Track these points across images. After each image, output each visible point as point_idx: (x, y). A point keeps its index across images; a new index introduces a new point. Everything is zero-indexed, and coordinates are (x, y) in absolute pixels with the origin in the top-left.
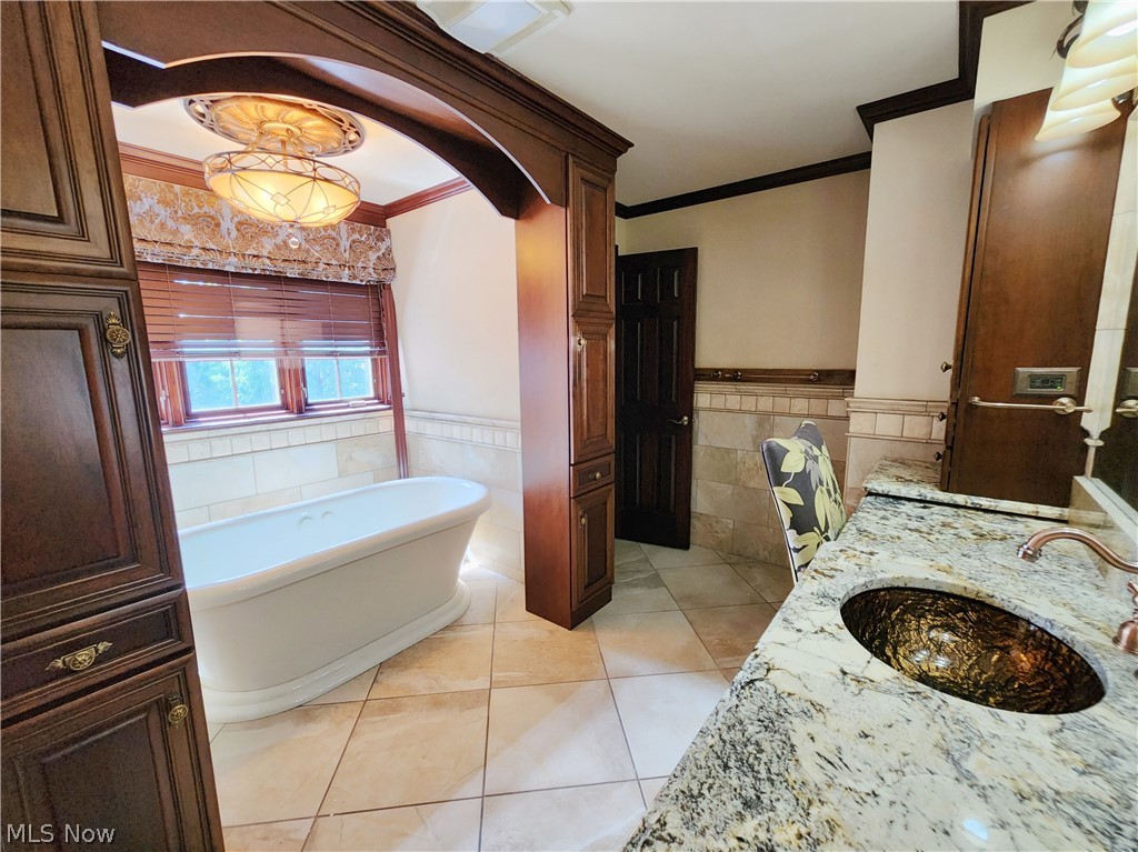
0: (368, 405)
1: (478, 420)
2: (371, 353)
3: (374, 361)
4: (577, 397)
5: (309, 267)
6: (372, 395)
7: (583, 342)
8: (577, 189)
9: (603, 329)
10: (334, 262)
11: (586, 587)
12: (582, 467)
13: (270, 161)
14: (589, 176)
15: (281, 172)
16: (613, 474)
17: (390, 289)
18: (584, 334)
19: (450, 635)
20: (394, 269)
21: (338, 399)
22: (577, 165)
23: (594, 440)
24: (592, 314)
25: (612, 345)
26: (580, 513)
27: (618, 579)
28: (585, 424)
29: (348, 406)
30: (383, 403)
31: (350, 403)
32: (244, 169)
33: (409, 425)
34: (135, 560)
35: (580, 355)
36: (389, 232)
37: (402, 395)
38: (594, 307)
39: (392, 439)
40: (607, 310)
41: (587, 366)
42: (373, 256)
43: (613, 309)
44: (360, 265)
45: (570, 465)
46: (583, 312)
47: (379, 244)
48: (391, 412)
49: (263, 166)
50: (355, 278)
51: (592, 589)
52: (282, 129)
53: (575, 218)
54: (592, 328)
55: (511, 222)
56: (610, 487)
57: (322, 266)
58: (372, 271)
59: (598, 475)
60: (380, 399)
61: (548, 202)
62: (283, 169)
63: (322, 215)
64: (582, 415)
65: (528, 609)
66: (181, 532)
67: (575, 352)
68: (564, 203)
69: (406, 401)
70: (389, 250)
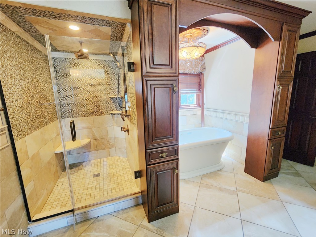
0: (195, 106)
1: (230, 112)
2: (197, 92)
3: (197, 95)
4: (275, 106)
5: (185, 70)
6: (195, 104)
7: (281, 87)
8: (285, 34)
9: (288, 83)
10: (191, 68)
11: (270, 170)
12: (274, 130)
13: (188, 44)
14: (290, 28)
15: (191, 47)
16: (285, 133)
17: (203, 74)
18: (281, 85)
19: (220, 173)
20: (205, 69)
21: (187, 104)
22: (287, 25)
23: (279, 121)
24: (285, 78)
25: (291, 88)
26: (271, 145)
27: (281, 171)
28: (277, 115)
29: (190, 107)
30: (198, 106)
31: (190, 106)
32: (182, 47)
33: (206, 113)
34: (173, 137)
35: (278, 92)
36: (205, 58)
37: (204, 104)
38: (286, 75)
39: (200, 116)
40: (291, 75)
41: (281, 96)
42: (200, 65)
43: (293, 75)
44: (197, 68)
45: (270, 129)
46: (281, 78)
47: (202, 62)
48: (201, 108)
49: (187, 46)
50: (195, 72)
51: (272, 171)
52: (189, 35)
53: (283, 44)
54: (284, 83)
55: (254, 49)
56: (283, 138)
57: (188, 70)
58: (199, 70)
59: (280, 133)
60: (198, 105)
61: (273, 40)
62: (191, 46)
63: (197, 56)
64: (276, 112)
65: (246, 171)
66: (180, 131)
67: (276, 91)
68: (279, 41)
69: (205, 106)
70: (204, 63)
